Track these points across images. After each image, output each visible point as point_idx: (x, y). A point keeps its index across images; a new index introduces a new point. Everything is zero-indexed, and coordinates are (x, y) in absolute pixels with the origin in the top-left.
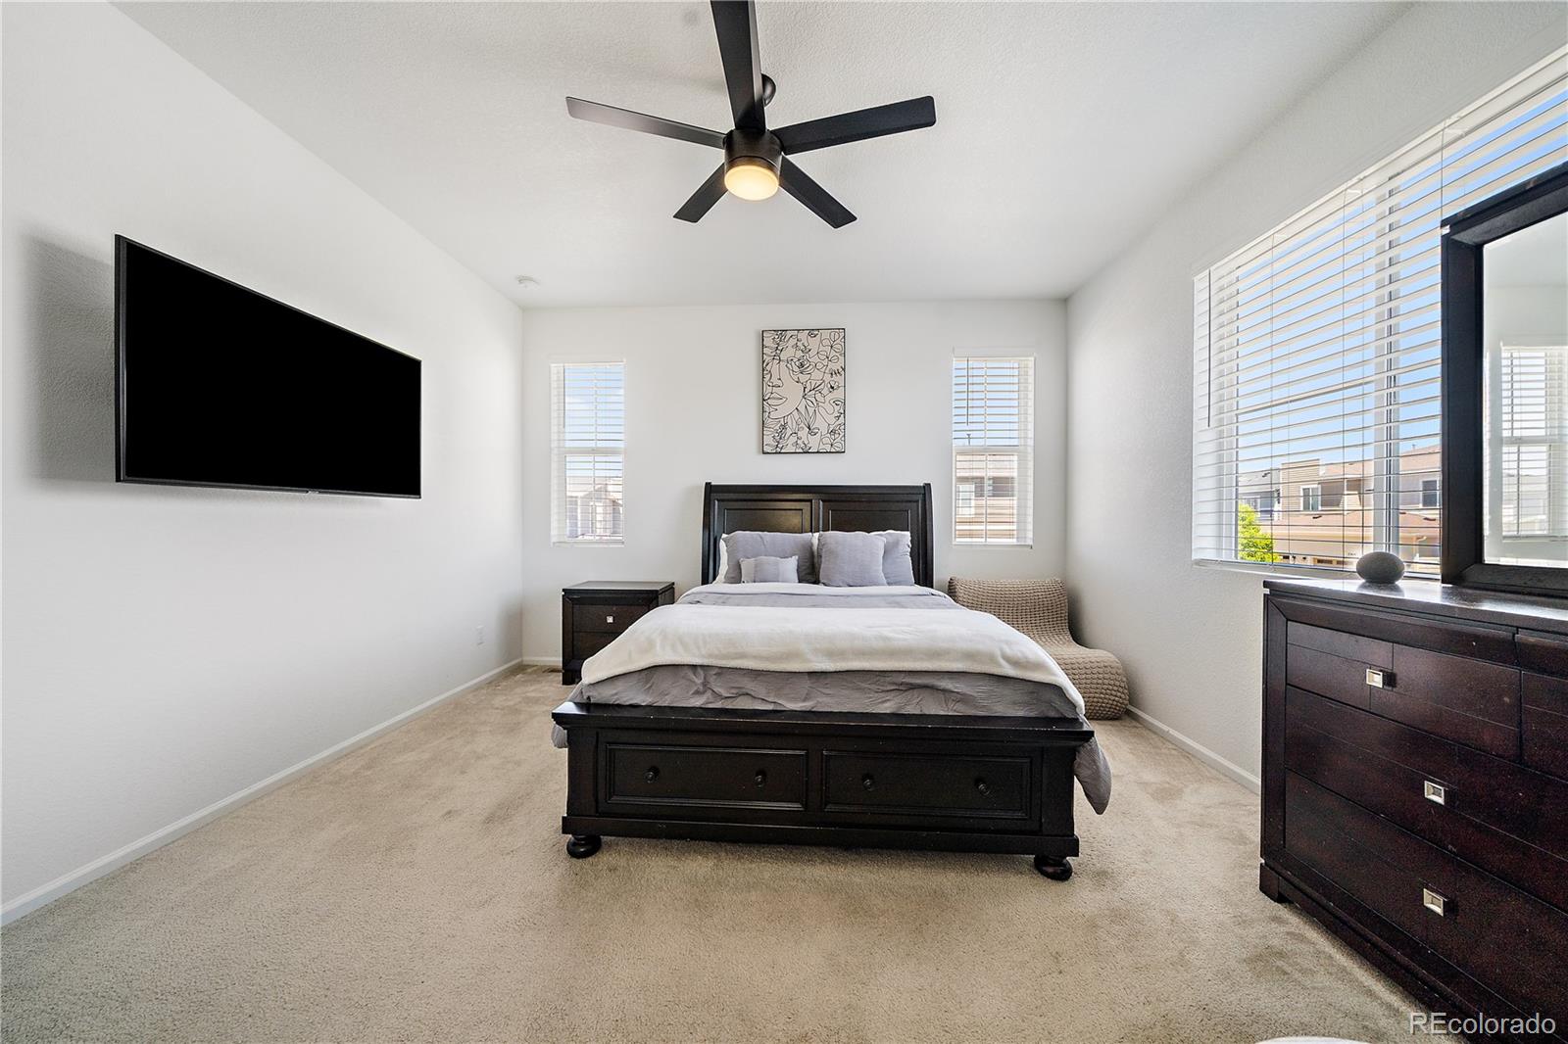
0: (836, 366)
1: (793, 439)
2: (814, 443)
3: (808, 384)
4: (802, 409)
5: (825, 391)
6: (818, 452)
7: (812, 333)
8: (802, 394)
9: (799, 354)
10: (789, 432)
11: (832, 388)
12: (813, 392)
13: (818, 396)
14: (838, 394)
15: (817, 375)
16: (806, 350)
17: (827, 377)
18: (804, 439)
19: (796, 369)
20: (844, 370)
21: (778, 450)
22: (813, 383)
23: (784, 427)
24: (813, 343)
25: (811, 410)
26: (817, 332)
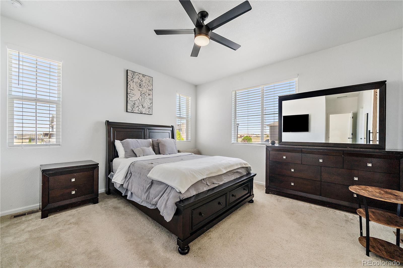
0: (150, 88)
1: (137, 108)
2: (144, 111)
3: (142, 92)
4: (140, 99)
5: (147, 95)
6: (145, 114)
7: (144, 76)
8: (140, 94)
9: (140, 81)
10: (136, 106)
11: (149, 94)
12: (144, 95)
13: (145, 96)
14: (150, 97)
15: (145, 89)
16: (142, 81)
17: (148, 91)
18: (141, 109)
19: (139, 86)
20: (152, 90)
21: (133, 111)
22: (144, 92)
23: (134, 104)
24: (144, 79)
25: (143, 100)
26: (145, 76)
